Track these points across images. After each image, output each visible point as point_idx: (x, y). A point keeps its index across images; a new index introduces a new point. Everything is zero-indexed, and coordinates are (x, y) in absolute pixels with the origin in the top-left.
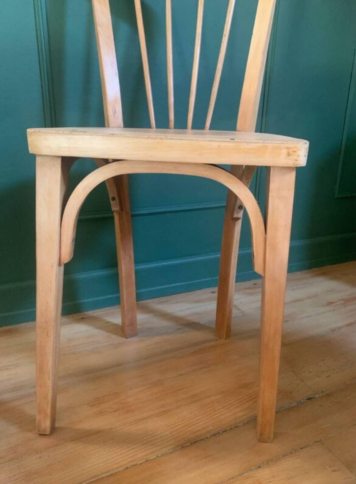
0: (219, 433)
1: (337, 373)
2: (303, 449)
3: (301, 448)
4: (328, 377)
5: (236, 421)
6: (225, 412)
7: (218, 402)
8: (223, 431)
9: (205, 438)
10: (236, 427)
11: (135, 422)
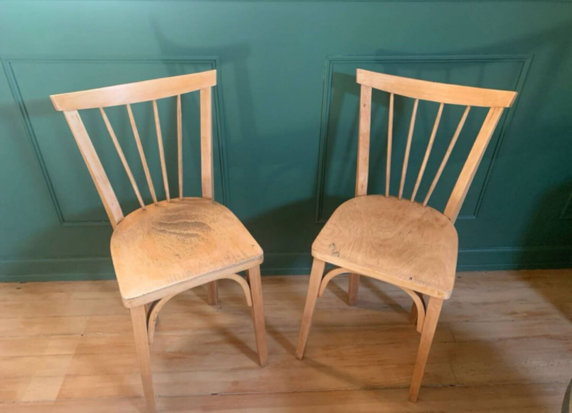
1: (482, 374)
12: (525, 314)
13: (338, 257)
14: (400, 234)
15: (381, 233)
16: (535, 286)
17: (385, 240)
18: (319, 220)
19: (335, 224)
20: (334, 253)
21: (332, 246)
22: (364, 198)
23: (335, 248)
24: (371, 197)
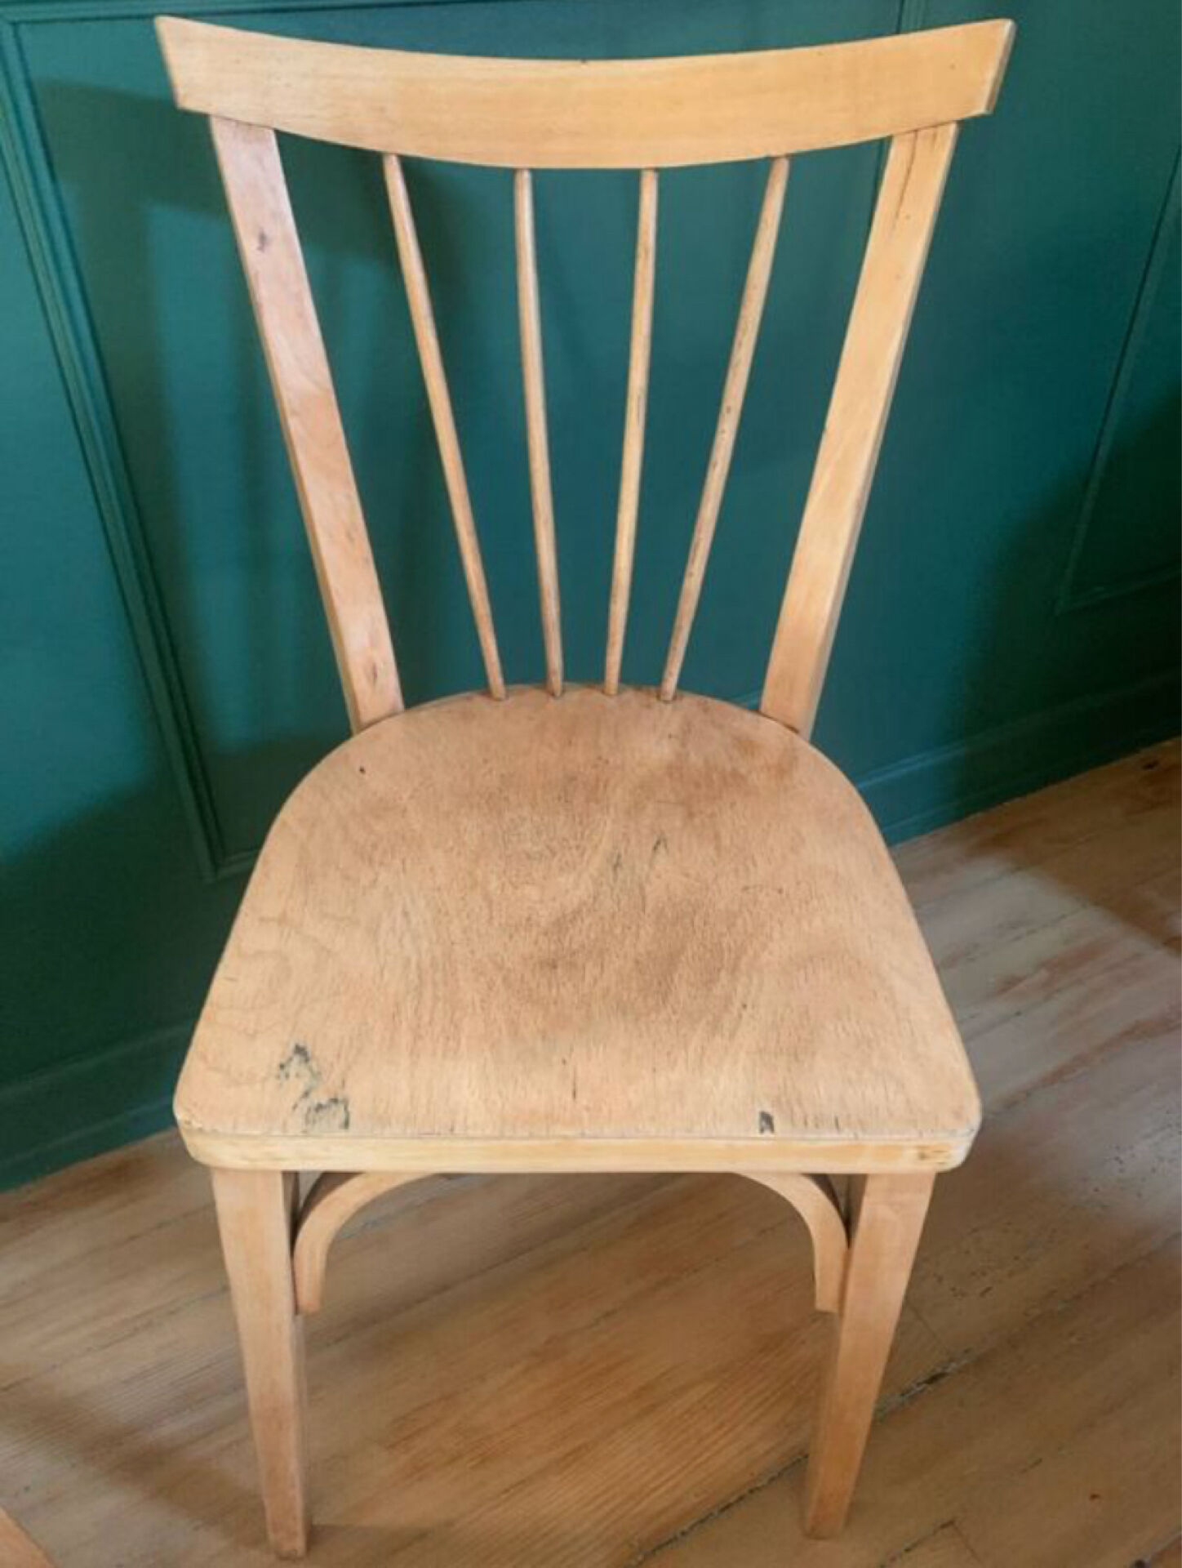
0: (711, 1514)
1: (1011, 1274)
2: (911, 1554)
3: (908, 1550)
4: (983, 1294)
5: (752, 1474)
6: (722, 1442)
7: (705, 1407)
8: (722, 1506)
9: (679, 1535)
10: (751, 1491)
11: (504, 1496)
12: (1044, 974)
13: (343, 1133)
14: (616, 866)
15: (532, 892)
16: (1028, 861)
17: (561, 924)
18: (216, 866)
19: (282, 920)
20: (319, 1107)
21: (295, 1066)
22: (394, 729)
23: (316, 1075)
24: (427, 713)
